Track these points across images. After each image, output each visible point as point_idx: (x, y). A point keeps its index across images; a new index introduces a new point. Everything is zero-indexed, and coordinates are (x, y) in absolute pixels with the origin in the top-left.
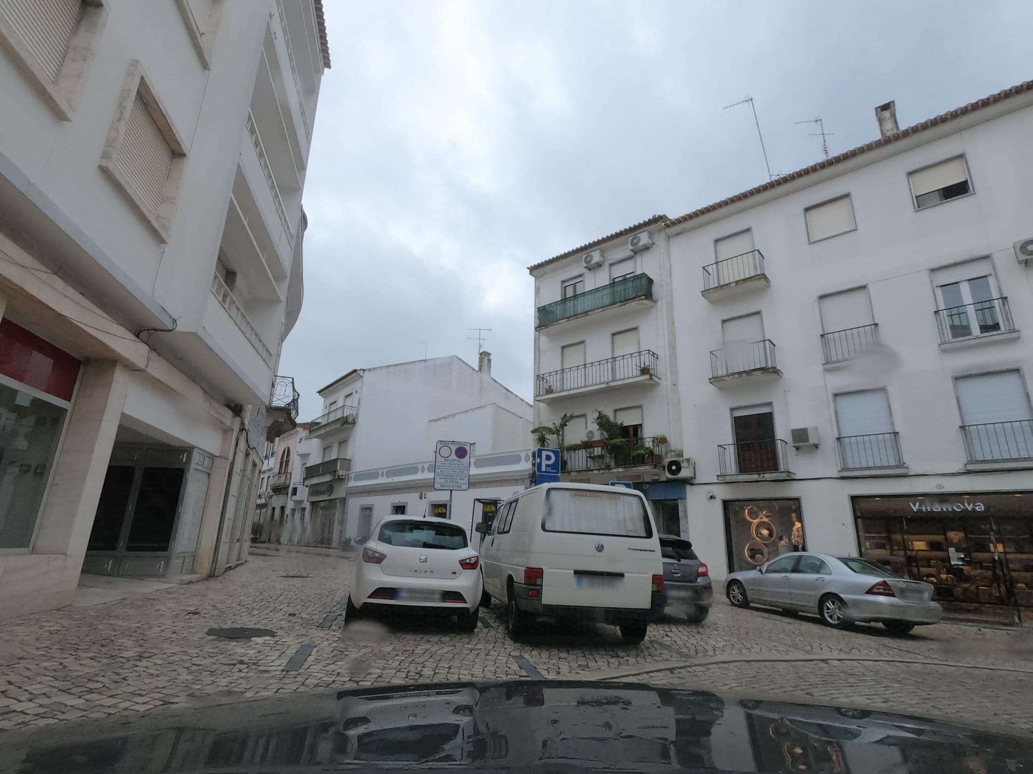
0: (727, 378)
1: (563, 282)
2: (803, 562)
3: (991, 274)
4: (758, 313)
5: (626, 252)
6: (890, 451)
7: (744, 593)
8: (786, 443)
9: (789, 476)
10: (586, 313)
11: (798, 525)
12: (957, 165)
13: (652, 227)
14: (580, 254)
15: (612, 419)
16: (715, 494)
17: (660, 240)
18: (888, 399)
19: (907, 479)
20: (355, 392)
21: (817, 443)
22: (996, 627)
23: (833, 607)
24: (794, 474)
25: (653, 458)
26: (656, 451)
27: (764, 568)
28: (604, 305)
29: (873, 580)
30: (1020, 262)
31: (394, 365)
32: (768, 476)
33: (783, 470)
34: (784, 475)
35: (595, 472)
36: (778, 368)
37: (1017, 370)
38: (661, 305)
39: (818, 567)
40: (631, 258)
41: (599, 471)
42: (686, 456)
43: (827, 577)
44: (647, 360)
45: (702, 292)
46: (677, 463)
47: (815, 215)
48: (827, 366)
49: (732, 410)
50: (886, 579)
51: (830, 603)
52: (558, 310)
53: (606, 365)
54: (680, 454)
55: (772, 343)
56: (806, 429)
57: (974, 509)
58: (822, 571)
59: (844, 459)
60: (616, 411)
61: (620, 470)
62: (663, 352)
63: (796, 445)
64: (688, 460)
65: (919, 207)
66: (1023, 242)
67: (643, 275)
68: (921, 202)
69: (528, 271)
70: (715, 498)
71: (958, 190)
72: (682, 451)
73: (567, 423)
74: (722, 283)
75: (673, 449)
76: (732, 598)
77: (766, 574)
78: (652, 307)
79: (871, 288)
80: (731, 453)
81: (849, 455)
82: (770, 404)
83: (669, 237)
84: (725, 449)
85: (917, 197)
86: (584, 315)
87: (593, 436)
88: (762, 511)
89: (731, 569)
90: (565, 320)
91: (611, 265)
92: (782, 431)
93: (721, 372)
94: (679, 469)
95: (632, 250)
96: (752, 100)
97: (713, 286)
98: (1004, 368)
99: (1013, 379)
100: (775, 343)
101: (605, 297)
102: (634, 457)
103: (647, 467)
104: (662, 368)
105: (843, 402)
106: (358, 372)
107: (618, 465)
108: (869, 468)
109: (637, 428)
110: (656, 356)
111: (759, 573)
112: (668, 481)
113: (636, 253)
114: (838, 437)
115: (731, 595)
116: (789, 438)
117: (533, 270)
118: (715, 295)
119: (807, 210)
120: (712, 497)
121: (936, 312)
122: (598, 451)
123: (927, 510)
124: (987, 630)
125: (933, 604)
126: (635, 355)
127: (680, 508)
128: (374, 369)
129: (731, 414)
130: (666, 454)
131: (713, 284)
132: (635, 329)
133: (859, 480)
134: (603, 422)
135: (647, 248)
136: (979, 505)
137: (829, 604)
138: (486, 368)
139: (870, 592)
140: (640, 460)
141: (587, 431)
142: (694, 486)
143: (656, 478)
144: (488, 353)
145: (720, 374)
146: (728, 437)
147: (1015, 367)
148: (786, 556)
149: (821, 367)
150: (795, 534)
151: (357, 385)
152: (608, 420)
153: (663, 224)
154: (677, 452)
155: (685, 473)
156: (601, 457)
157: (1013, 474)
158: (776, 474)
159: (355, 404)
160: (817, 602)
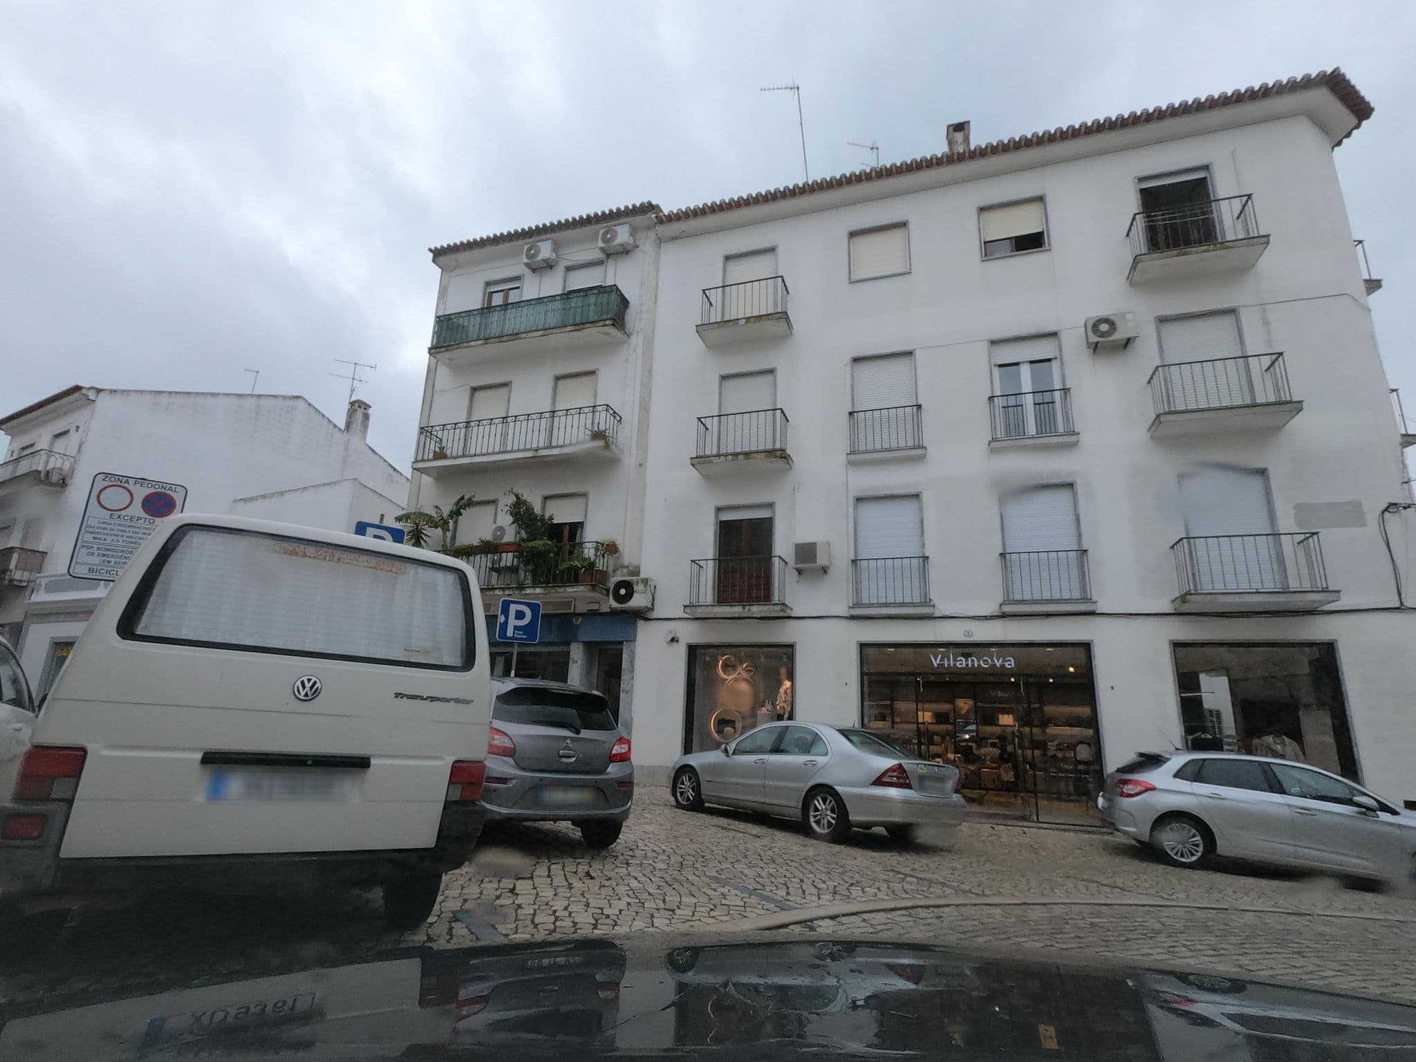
0: (716, 460)
1: (488, 284)
2: (788, 737)
3: (1056, 358)
4: (771, 371)
5: (591, 252)
6: (916, 583)
7: (697, 788)
8: (786, 563)
9: (782, 610)
10: (516, 336)
11: (787, 684)
12: (1033, 210)
13: (638, 220)
14: (521, 242)
15: (537, 510)
16: (679, 635)
17: (647, 244)
18: (921, 510)
19: (931, 622)
20: (74, 429)
21: (827, 564)
22: (1010, 822)
23: (824, 807)
24: (791, 609)
25: (592, 575)
26: (600, 565)
27: (732, 747)
28: (547, 326)
29: (885, 763)
30: (1089, 344)
31: (170, 393)
32: (756, 610)
33: (777, 602)
34: (779, 608)
35: (497, 592)
36: (788, 452)
37: (1070, 485)
38: (637, 341)
39: (809, 743)
40: (598, 263)
41: (504, 591)
42: (643, 575)
43: (820, 760)
44: (603, 421)
45: (697, 326)
46: (628, 586)
47: (862, 243)
48: (852, 457)
49: (719, 510)
50: (903, 762)
51: (820, 800)
52: (473, 324)
53: (537, 422)
54: (636, 572)
55: (785, 415)
56: (815, 543)
57: (1003, 666)
58: (814, 750)
59: (857, 591)
60: (546, 498)
61: (538, 591)
62: (630, 414)
63: (798, 566)
64: (645, 581)
65: (986, 256)
66: (1095, 320)
67: (615, 289)
68: (989, 249)
69: (431, 255)
70: (677, 641)
71: (1031, 242)
72: (638, 567)
73: (462, 511)
74: (727, 318)
75: (626, 564)
76: (678, 794)
77: (734, 756)
78: (623, 342)
79: (919, 355)
80: (709, 573)
81: (865, 584)
82: (770, 505)
83: (660, 241)
84: (700, 566)
85: (985, 243)
86: (513, 337)
87: (503, 536)
88: (742, 663)
89: (688, 748)
90: (480, 342)
91: (568, 269)
92: (783, 546)
93: (711, 450)
94: (630, 595)
95: (602, 249)
96: (798, 88)
97: (714, 321)
98: (1058, 481)
99: (1063, 497)
100: (789, 418)
101: (549, 315)
102: (563, 572)
103: (582, 588)
104: (626, 437)
105: (868, 510)
106: (84, 391)
107: (536, 583)
108: (886, 605)
109: (575, 528)
110: (618, 418)
111: (723, 755)
112: (614, 613)
113: (608, 256)
114: (853, 558)
115: (679, 790)
116: (789, 555)
117: (438, 254)
118: (716, 335)
119: (853, 234)
120: (674, 640)
121: (991, 398)
122: (508, 559)
123: (949, 665)
124: (1002, 827)
125: (956, 797)
126: (586, 410)
127: (625, 656)
128: (123, 391)
129: (717, 517)
130: (614, 571)
131: (716, 317)
132: (593, 373)
133: (871, 621)
134: (522, 513)
135: (625, 251)
136: (1010, 661)
137: (819, 803)
138: (359, 427)
139: (879, 782)
140: (573, 577)
141: (495, 526)
142: (650, 622)
143: (595, 607)
144: (365, 404)
145: (708, 453)
146: (706, 545)
147: (1068, 480)
148: (766, 728)
149: (842, 458)
150: (781, 698)
151: (80, 417)
152: (529, 510)
153: (653, 216)
154: (631, 568)
155: (638, 600)
156: (512, 570)
157: (1052, 619)
158: (766, 608)
159: (72, 451)
160: (801, 800)
